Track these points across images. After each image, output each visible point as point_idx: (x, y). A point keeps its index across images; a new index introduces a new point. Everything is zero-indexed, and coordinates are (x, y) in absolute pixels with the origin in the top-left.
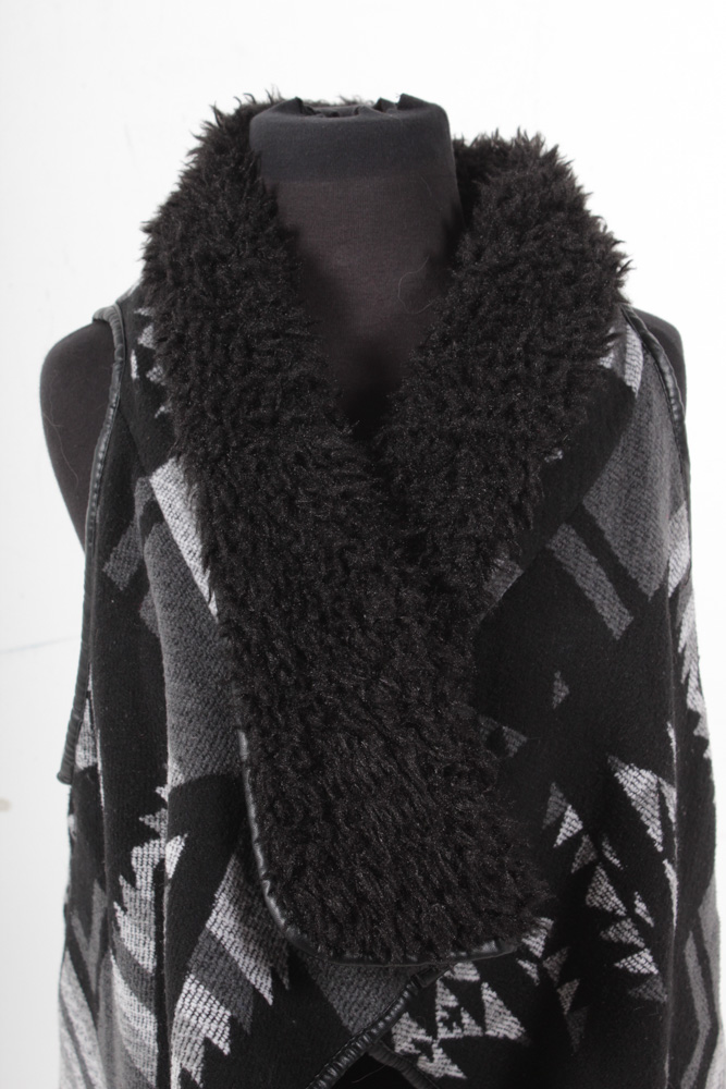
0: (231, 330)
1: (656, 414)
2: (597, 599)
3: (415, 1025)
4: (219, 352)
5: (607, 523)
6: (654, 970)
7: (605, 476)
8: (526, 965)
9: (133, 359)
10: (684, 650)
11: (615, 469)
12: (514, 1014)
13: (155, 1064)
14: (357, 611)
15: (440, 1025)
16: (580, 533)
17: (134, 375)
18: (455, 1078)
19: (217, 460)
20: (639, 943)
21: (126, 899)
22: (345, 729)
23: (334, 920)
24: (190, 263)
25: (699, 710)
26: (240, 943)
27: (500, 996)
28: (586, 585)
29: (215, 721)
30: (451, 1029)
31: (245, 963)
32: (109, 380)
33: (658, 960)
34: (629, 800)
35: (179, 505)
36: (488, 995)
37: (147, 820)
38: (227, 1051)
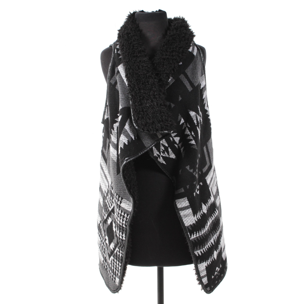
0: (131, 44)
1: (198, 59)
2: (187, 85)
3: (157, 151)
4: (129, 46)
5: (189, 74)
6: (195, 143)
7: (189, 68)
8: (176, 145)
9: (116, 50)
10: (204, 98)
11: (191, 66)
12: (174, 154)
13: (116, 158)
14: (148, 82)
15: (161, 152)
16: (184, 75)
17: (116, 52)
18: (164, 164)
19: (128, 62)
20: (192, 139)
21: (112, 132)
22: (146, 99)
23: (143, 125)
24: (125, 34)
25: (207, 110)
26: (129, 130)
27: (172, 150)
28: (185, 83)
29: (127, 99)
30: (163, 154)
31: (130, 134)
32: (112, 54)
33: (196, 142)
34: (191, 116)
35: (122, 70)
36: (170, 150)
37: (116, 119)
38: (127, 144)
